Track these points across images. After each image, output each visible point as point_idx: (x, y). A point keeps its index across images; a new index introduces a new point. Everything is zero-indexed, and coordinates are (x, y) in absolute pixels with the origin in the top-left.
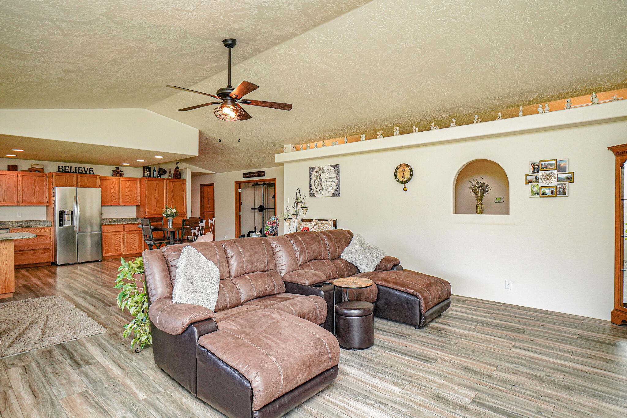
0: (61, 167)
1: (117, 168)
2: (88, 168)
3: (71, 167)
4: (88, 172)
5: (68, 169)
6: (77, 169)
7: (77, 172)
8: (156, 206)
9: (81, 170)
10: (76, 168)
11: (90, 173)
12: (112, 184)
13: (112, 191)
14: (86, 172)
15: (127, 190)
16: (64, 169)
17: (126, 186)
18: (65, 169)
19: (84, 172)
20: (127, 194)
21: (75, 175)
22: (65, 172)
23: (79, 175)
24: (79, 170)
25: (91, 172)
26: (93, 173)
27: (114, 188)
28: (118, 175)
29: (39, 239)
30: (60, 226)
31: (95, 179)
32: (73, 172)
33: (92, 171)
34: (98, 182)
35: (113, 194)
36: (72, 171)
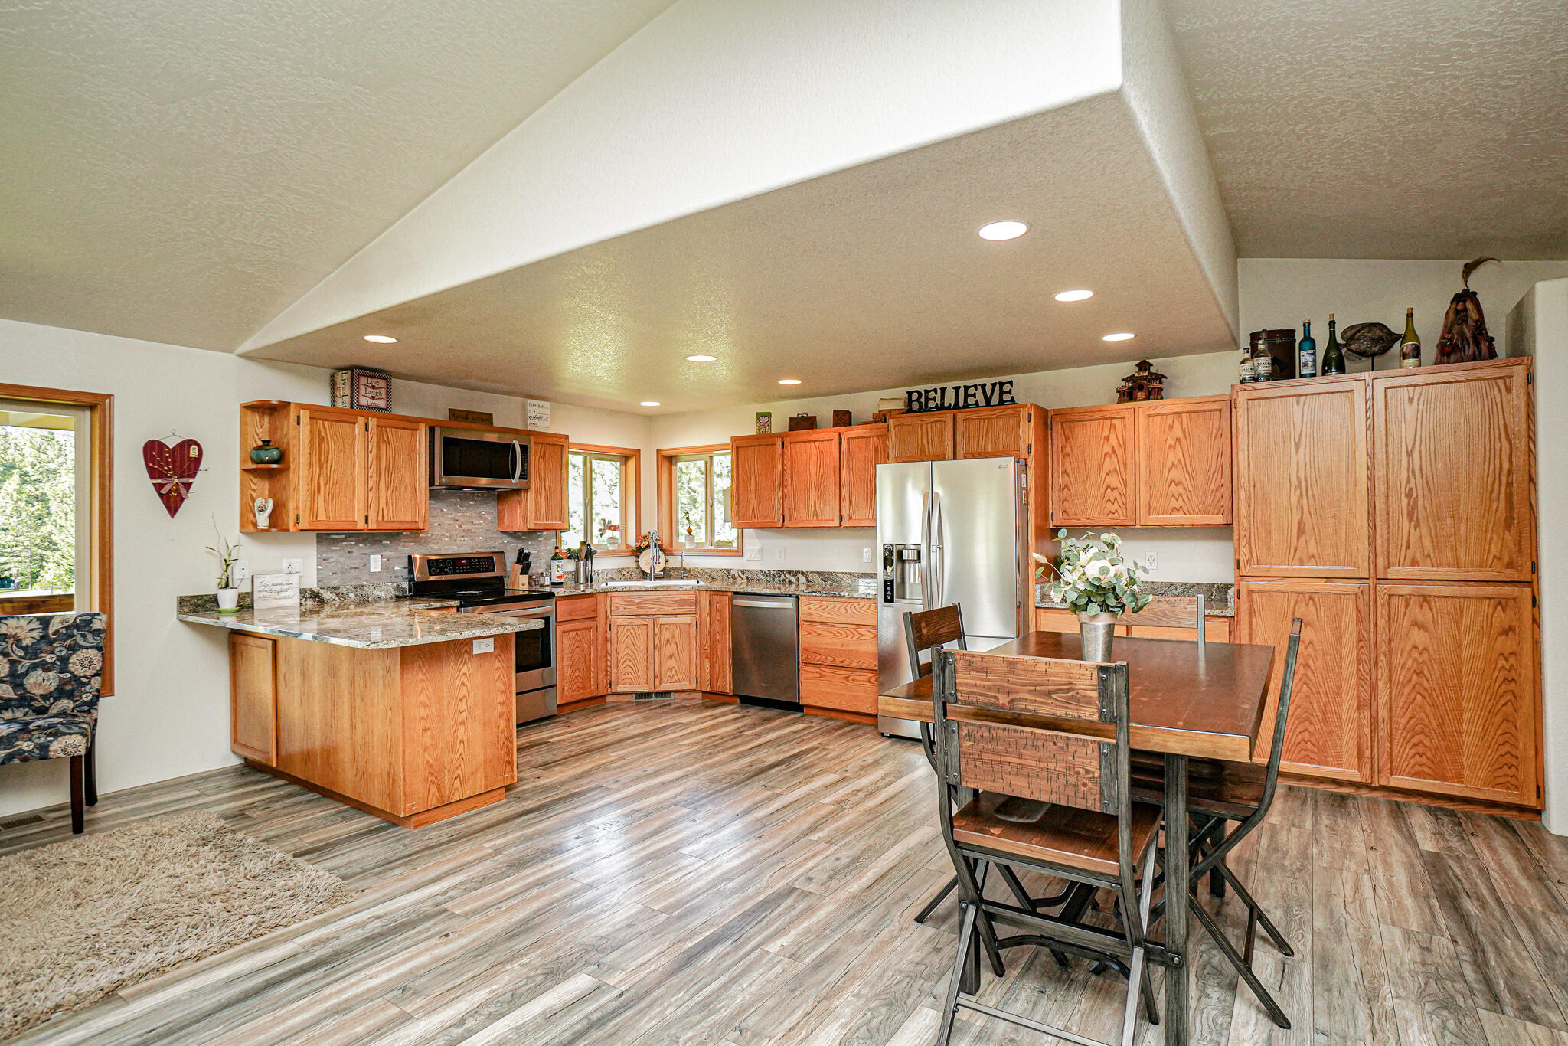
0: (915, 396)
1: (1144, 366)
2: (994, 385)
3: (943, 390)
4: (995, 400)
5: (934, 399)
6: (962, 392)
7: (961, 404)
8: (1301, 532)
9: (974, 395)
10: (957, 389)
11: (1001, 402)
12: (1107, 439)
13: (1108, 465)
14: (988, 401)
15: (1172, 458)
16: (923, 400)
17: (1171, 442)
18: (927, 400)
19: (982, 402)
20: (1175, 474)
21: (948, 417)
22: (927, 409)
23: (961, 415)
24: (966, 396)
25: (1006, 397)
26: (1013, 399)
27: (1114, 452)
28: (1140, 395)
29: (857, 636)
30: (886, 600)
31: (1013, 421)
32: (949, 408)
33: (1010, 392)
34: (1028, 433)
35: (1113, 480)
36: (946, 405)
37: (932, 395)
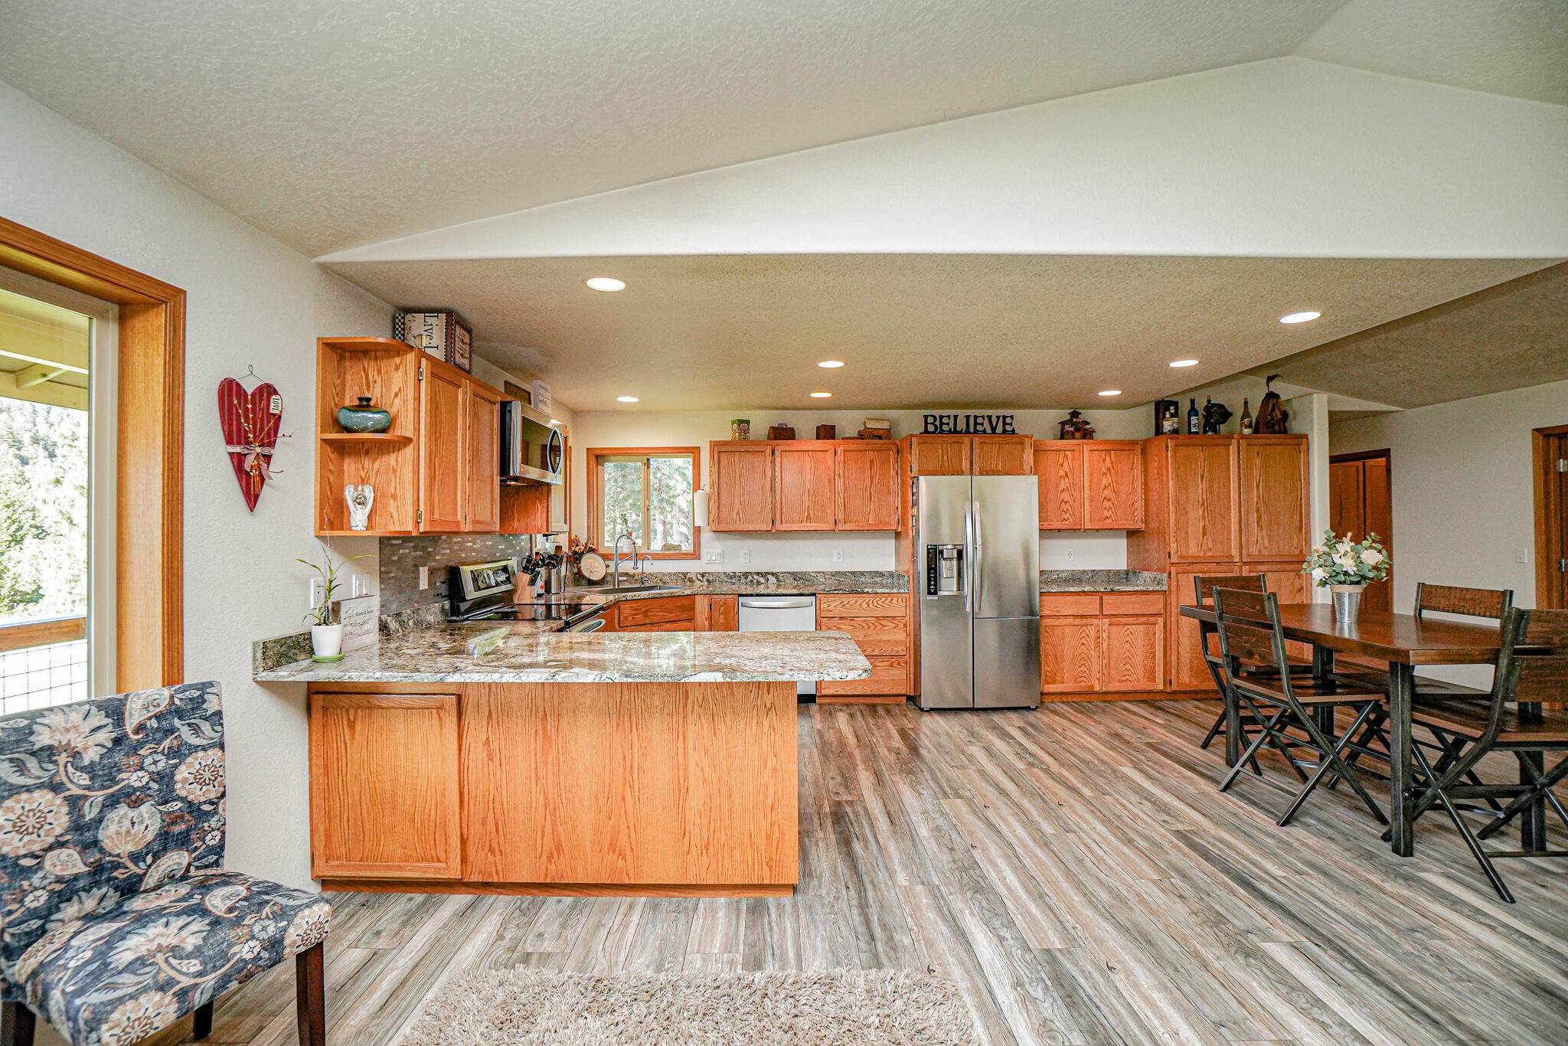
0: (931, 420)
1: (1075, 414)
2: (998, 417)
3: (956, 417)
4: (999, 430)
5: (948, 424)
6: (972, 420)
7: (972, 430)
8: (1204, 534)
9: (982, 424)
10: (968, 417)
11: (1005, 431)
12: (1062, 465)
13: (1063, 484)
14: (994, 429)
15: (1104, 482)
16: (938, 423)
17: (1104, 470)
18: (942, 423)
19: (989, 430)
20: (1106, 493)
21: (966, 439)
22: (942, 432)
23: (977, 440)
24: (976, 424)
25: (1008, 428)
26: (1013, 430)
27: (1066, 475)
28: (1077, 435)
29: (879, 627)
30: (929, 593)
31: (1019, 447)
32: (961, 432)
33: (1011, 424)
34: (1028, 457)
35: (1066, 496)
36: (959, 429)
37: (945, 420)
